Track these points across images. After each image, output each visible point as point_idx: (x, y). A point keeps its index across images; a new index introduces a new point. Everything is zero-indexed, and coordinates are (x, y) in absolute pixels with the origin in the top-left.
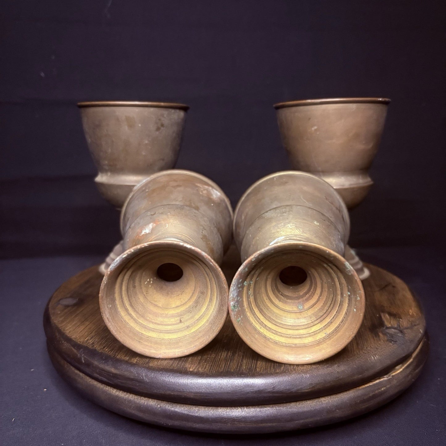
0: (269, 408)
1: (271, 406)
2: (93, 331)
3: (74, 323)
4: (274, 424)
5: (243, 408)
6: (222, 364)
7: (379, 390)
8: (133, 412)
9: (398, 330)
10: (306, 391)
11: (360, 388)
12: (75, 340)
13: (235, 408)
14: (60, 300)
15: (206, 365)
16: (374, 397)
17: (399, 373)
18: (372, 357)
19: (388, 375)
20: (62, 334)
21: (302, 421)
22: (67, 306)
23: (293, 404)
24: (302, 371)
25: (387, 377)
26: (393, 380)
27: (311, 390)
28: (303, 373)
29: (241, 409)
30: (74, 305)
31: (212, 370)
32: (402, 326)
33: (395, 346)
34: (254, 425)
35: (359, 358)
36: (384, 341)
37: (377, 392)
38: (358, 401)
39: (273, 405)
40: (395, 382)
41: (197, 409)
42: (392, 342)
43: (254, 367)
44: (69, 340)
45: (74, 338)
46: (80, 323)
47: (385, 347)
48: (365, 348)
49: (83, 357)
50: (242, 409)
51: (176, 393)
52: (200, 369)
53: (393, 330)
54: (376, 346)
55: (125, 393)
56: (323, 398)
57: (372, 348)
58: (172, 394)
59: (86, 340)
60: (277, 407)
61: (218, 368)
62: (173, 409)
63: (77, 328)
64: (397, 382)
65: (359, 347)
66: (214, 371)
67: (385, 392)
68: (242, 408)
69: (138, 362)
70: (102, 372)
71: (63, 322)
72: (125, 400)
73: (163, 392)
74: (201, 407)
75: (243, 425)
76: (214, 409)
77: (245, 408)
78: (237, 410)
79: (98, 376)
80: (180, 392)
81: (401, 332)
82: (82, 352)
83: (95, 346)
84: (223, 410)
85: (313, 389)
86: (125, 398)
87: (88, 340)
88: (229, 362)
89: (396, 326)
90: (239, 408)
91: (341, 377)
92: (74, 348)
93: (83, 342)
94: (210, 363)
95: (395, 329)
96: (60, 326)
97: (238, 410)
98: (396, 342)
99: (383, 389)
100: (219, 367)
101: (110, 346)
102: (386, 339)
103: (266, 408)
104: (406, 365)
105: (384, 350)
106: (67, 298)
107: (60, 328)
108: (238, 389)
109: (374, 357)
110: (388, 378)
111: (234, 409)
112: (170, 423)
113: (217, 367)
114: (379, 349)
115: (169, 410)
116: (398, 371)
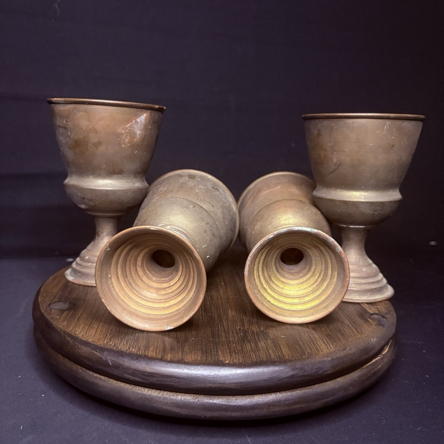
0: (298, 391)
2: (107, 333)
3: (81, 327)
4: (303, 405)
5: (276, 393)
6: (252, 355)
7: (378, 368)
8: (170, 408)
9: (380, 315)
11: (364, 367)
12: (94, 343)
13: (269, 394)
14: (50, 304)
15: (239, 357)
16: (375, 373)
18: (372, 340)
19: (381, 354)
20: (76, 339)
21: (325, 400)
22: (62, 311)
23: (316, 386)
24: (324, 356)
26: (384, 359)
28: (326, 357)
29: (275, 394)
30: (69, 309)
31: (247, 361)
32: (383, 312)
33: (385, 329)
34: (287, 408)
36: (375, 325)
37: (376, 369)
38: (365, 379)
39: (301, 388)
40: (386, 360)
41: (235, 398)
42: (381, 326)
44: (87, 344)
45: (91, 342)
46: (88, 327)
47: (378, 330)
48: (364, 332)
49: (110, 359)
51: (217, 385)
52: (235, 361)
53: (376, 316)
54: (372, 330)
55: (159, 391)
57: (369, 332)
58: (213, 386)
59: (105, 342)
62: (211, 401)
63: (88, 331)
66: (249, 362)
67: (379, 370)
69: (172, 359)
70: (135, 372)
71: (68, 326)
72: (160, 398)
73: (204, 386)
75: (277, 409)
76: (251, 397)
77: (278, 393)
79: (130, 376)
80: (222, 383)
81: (384, 317)
82: (108, 354)
83: (120, 348)
84: (259, 397)
85: (335, 370)
86: (159, 396)
87: (107, 342)
88: (257, 353)
89: (377, 312)
90: (273, 393)
91: (354, 358)
92: (96, 351)
93: (104, 345)
94: (241, 355)
95: (377, 315)
96: (68, 330)
97: (272, 396)
98: (384, 326)
99: (379, 367)
100: (251, 357)
101: (135, 346)
102: (376, 323)
103: (295, 391)
104: (389, 345)
105: (378, 333)
106: (55, 302)
107: (70, 333)
108: (274, 376)
110: (381, 357)
112: (208, 414)
113: (249, 358)
114: (375, 332)
115: (208, 402)
116: (386, 351)
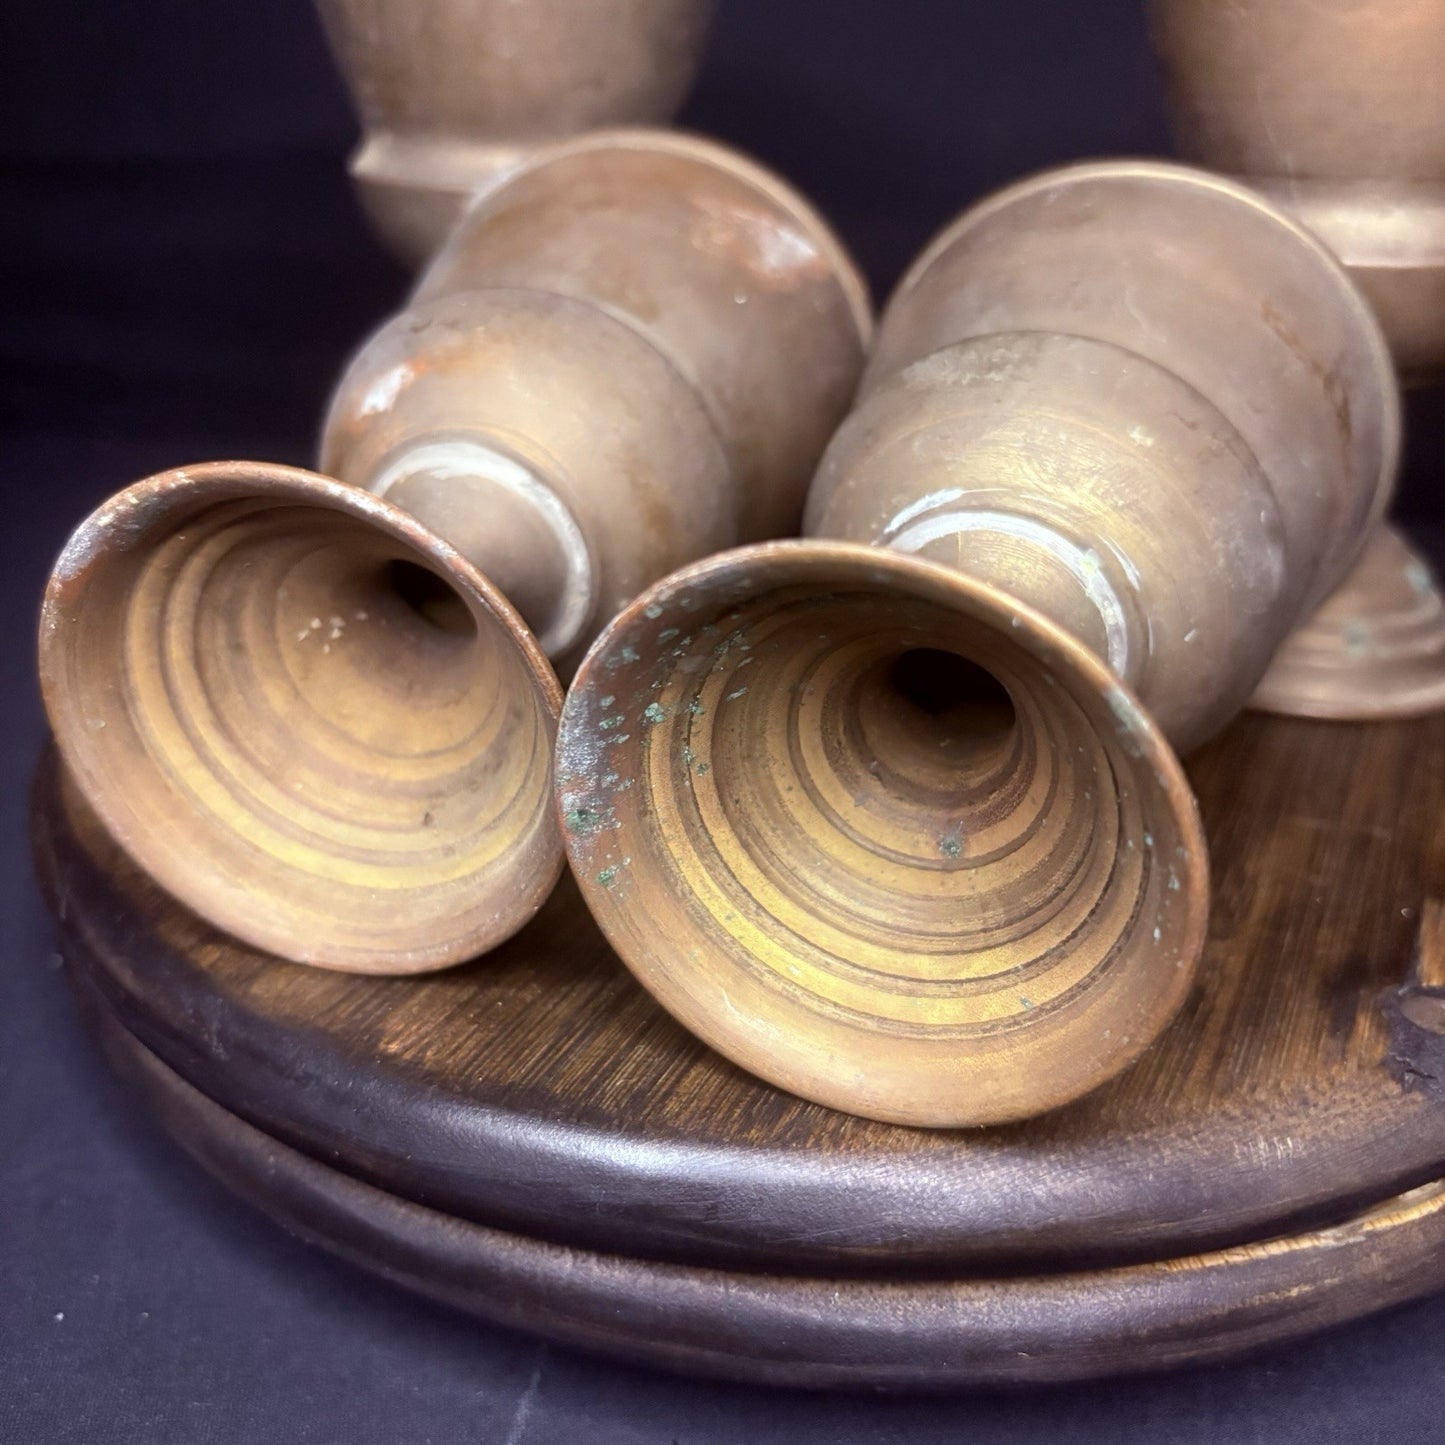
1: (709, 1275)
6: (539, 1044)
7: (1274, 1296)
10: (865, 1251)
13: (550, 1248)
15: (469, 1037)
17: (1413, 1223)
18: (1262, 1145)
19: (1349, 1226)
25: (1337, 1239)
26: (1368, 1256)
27: (892, 1252)
29: (575, 1257)
31: (480, 1065)
33: (1414, 1102)
34: (621, 1338)
35: (1189, 1138)
37: (1256, 1300)
40: (1377, 1263)
42: (1408, 1077)
43: (664, 1089)
47: (1353, 1100)
48: (1245, 1088)
50: (579, 1260)
51: (312, 1135)
52: (430, 1054)
54: (1307, 1087)
56: (965, 1287)
57: (1280, 1095)
58: (301, 1133)
60: (732, 1283)
61: (508, 1061)
64: (1389, 1267)
65: (1219, 1076)
66: (482, 1073)
67: (1303, 1305)
68: (579, 1253)
74: (417, 1207)
77: (593, 1260)
78: (556, 1257)
82: (69, 877)
88: (572, 1040)
90: (567, 1250)
94: (492, 1030)
98: (1428, 1081)
99: (1294, 1292)
100: (518, 1056)
102: (1380, 1052)
103: (682, 1276)
105: (1343, 1115)
109: (1271, 1144)
110: (1342, 1243)
111: (546, 1248)
113: (505, 1057)
114: (1315, 1106)
116: (1414, 1215)
